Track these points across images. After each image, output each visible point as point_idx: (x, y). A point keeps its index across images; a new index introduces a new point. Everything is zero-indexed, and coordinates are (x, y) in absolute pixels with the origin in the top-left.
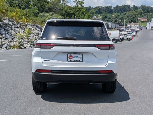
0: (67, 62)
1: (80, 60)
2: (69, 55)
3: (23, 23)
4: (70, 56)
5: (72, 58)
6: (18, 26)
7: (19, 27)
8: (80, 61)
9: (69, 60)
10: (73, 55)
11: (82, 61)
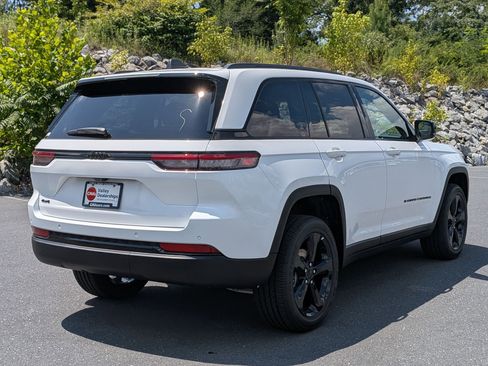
0: (82, 209)
1: (111, 205)
2: (89, 186)
3: (431, 89)
4: (90, 190)
5: (94, 197)
6: (412, 99)
7: (412, 103)
8: (111, 207)
9: (87, 202)
10: (97, 187)
11: (118, 208)
